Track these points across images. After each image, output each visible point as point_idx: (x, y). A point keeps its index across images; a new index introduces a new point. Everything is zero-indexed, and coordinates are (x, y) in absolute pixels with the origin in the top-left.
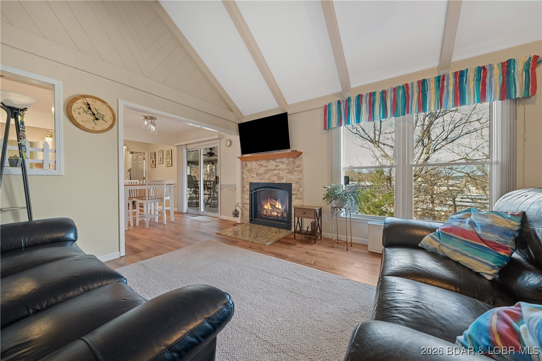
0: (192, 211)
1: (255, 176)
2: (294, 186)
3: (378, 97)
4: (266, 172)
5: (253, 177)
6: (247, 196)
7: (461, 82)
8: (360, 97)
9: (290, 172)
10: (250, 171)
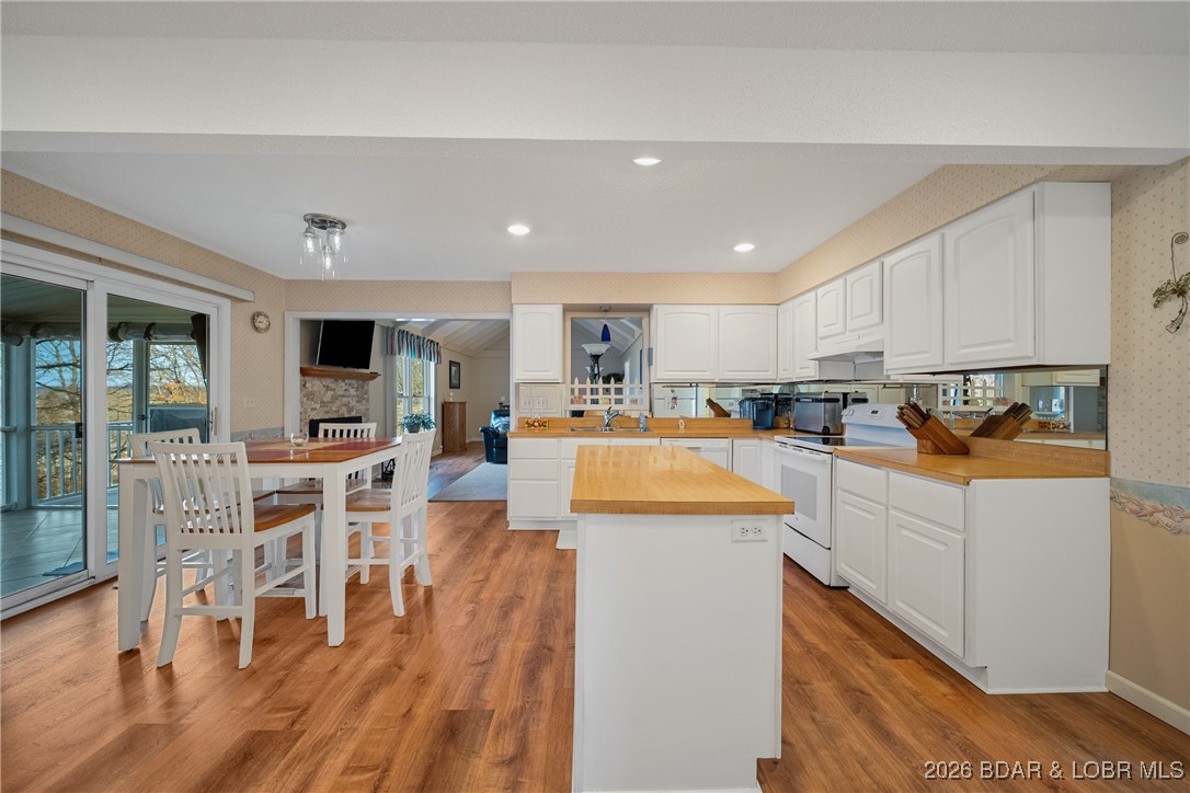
4: (335, 398)
5: (315, 409)
9: (360, 400)
10: (310, 396)
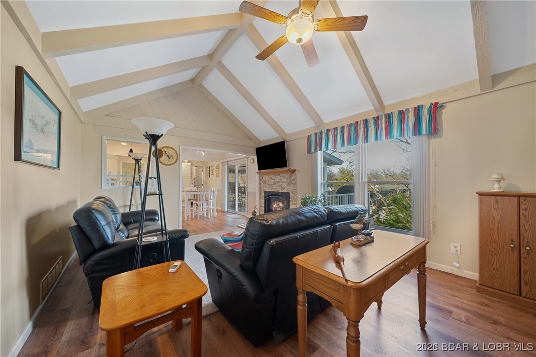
0: (230, 210)
1: (267, 186)
2: (291, 195)
3: (339, 131)
4: (275, 183)
6: (263, 201)
7: (389, 122)
8: (328, 130)
9: (289, 185)
10: (265, 182)
